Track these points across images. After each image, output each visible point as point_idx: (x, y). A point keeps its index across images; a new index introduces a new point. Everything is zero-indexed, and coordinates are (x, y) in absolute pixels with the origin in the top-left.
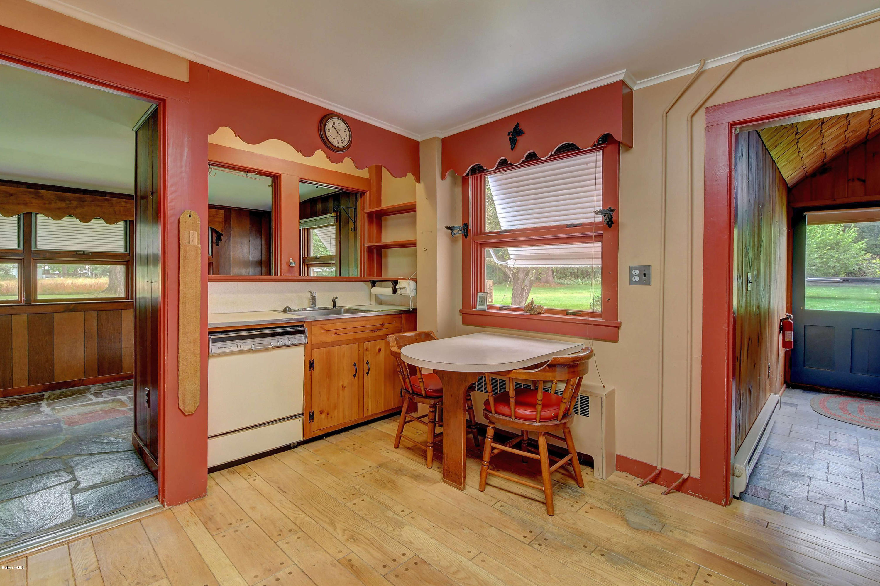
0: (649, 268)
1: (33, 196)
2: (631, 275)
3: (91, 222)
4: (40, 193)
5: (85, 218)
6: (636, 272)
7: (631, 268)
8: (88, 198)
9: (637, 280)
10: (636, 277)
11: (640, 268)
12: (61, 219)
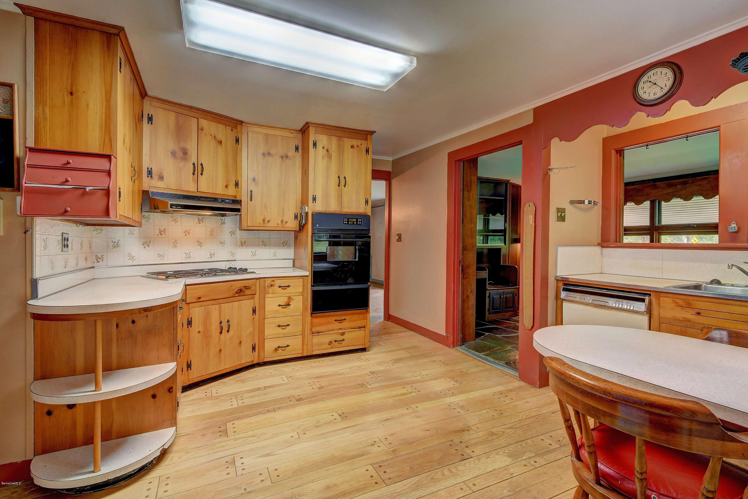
1: (652, 188)
3: (692, 199)
4: (656, 184)
5: (687, 198)
8: (690, 180)
12: (670, 201)
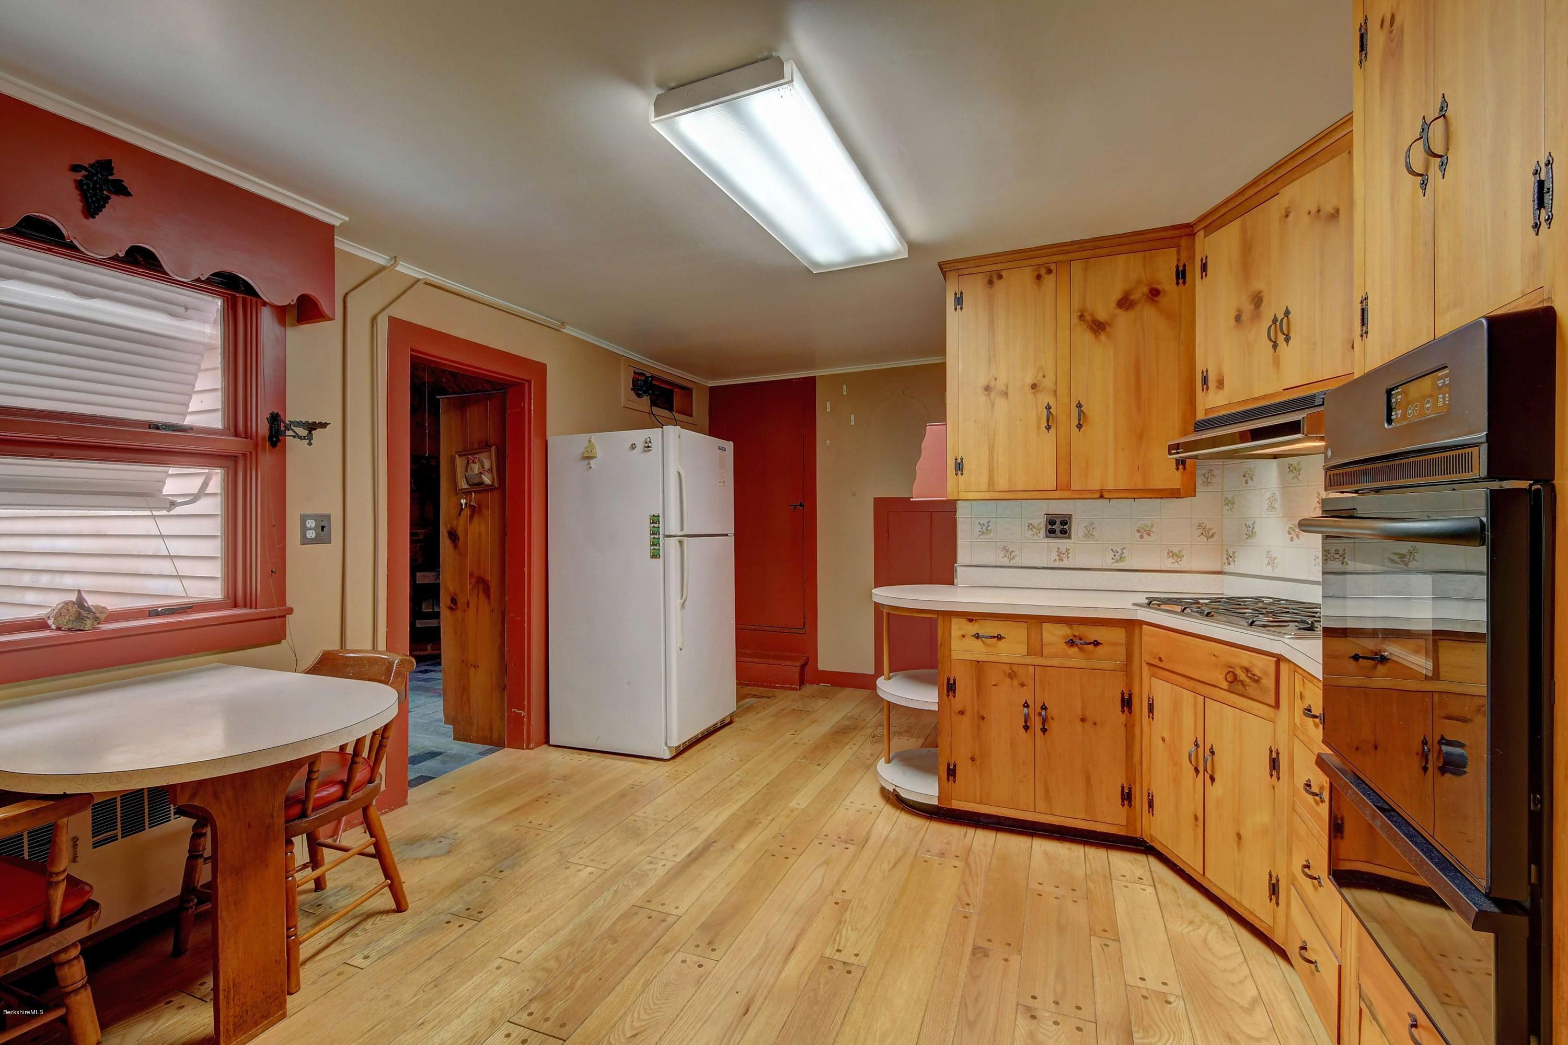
0: (328, 517)
2: (304, 529)
6: (311, 523)
7: (304, 518)
9: (313, 537)
10: (311, 531)
11: (315, 517)
